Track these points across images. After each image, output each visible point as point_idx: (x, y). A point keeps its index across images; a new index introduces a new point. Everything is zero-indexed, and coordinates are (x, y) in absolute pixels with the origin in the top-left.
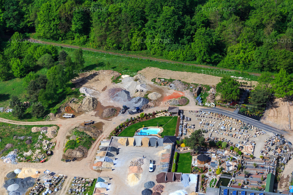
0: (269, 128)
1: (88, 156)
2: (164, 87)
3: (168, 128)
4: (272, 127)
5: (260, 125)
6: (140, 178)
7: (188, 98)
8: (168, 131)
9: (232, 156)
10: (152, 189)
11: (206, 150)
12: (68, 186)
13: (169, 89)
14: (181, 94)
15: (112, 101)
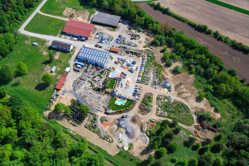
0: (76, 95)
1: (144, 94)
2: (109, 134)
3: (113, 103)
4: (75, 95)
5: (78, 97)
6: (126, 81)
7: (100, 122)
8: (113, 101)
9: (95, 84)
10: (124, 76)
11: (102, 88)
12: (150, 82)
13: (107, 131)
14: (102, 126)
15: (134, 128)
